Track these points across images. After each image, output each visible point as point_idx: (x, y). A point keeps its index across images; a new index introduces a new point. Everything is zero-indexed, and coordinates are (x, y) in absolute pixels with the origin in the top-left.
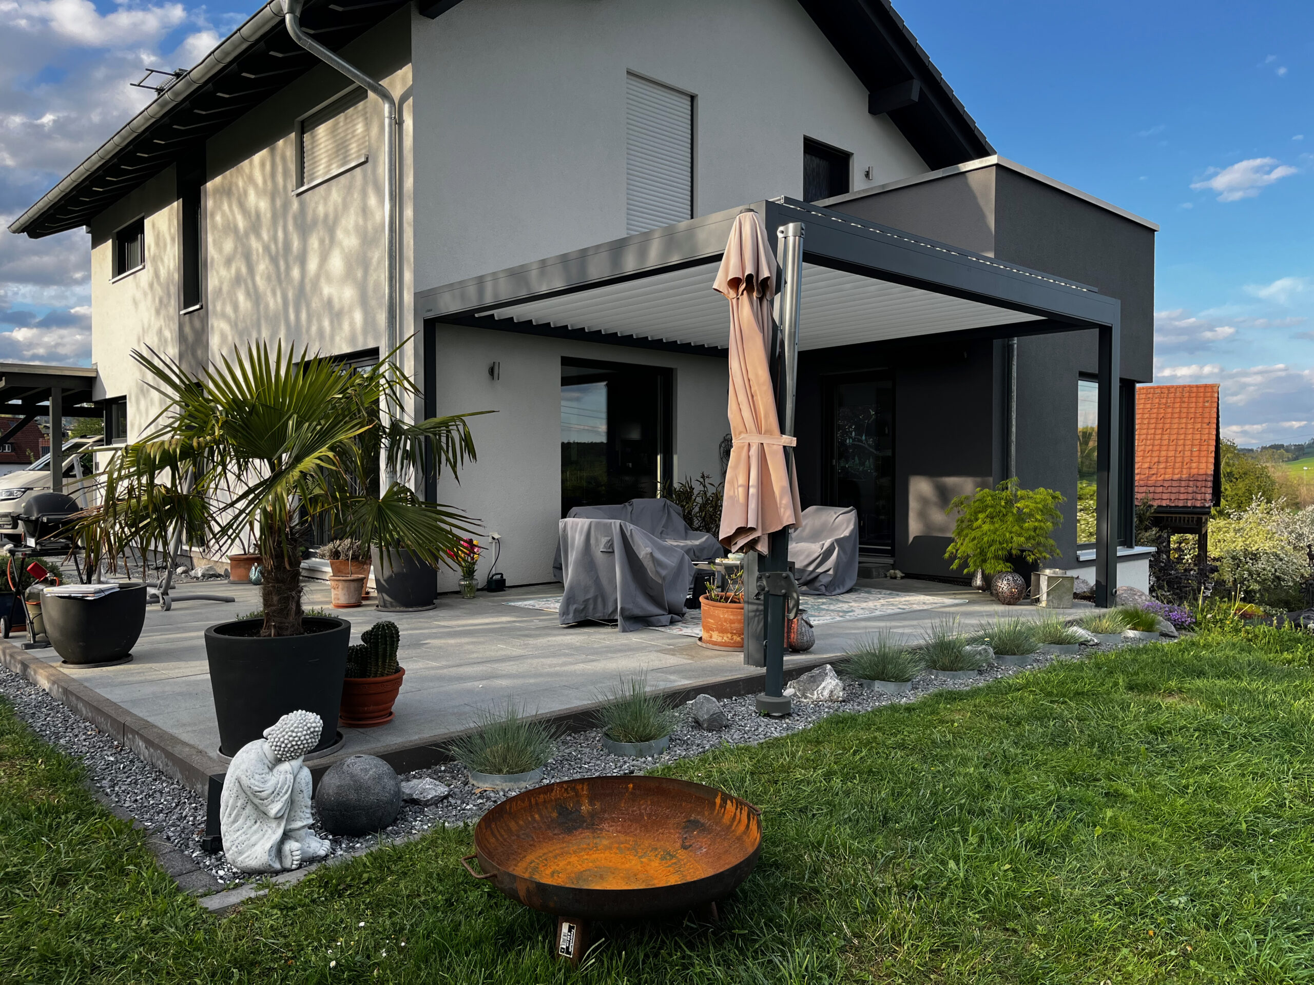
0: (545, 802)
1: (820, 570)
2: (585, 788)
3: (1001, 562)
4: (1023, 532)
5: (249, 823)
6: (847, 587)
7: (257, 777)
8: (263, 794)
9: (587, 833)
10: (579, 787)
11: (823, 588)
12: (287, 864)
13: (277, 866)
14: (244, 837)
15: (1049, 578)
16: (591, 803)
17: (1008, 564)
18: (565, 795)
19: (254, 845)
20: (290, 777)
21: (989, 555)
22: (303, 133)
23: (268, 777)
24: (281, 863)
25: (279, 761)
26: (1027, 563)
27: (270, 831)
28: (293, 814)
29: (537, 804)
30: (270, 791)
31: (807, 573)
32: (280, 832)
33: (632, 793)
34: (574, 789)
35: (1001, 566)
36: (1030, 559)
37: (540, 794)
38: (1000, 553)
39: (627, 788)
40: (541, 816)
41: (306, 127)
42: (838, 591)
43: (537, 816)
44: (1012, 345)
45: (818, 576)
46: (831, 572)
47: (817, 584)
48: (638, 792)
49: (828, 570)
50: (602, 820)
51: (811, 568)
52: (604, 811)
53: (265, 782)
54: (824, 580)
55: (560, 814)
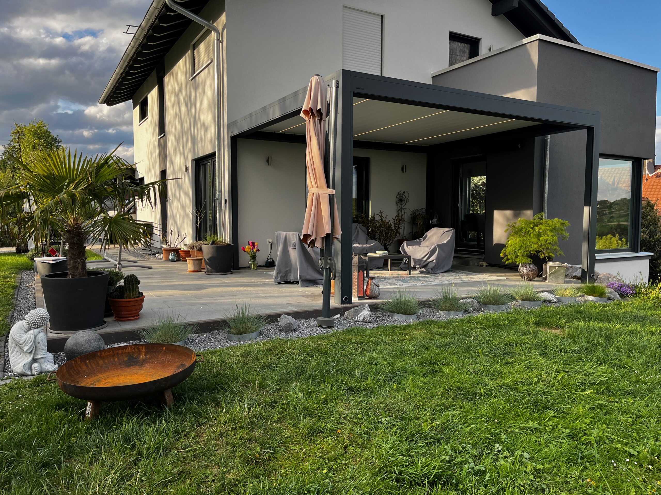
0: (122, 353)
1: (429, 260)
2: (144, 348)
3: (526, 258)
4: (539, 242)
5: (17, 354)
6: (445, 270)
7: (18, 335)
8: (21, 342)
9: (137, 368)
10: (141, 347)
11: (430, 270)
12: (33, 373)
13: (29, 373)
14: (15, 360)
15: (550, 267)
16: (145, 355)
17: (530, 259)
18: (133, 351)
19: (19, 363)
20: (33, 337)
21: (519, 254)
22: (194, 50)
23: (23, 335)
24: (31, 372)
25: (30, 329)
26: (540, 259)
27: (26, 358)
28: (37, 352)
29: (117, 354)
30: (23, 341)
31: (423, 262)
32: (31, 358)
33: (165, 352)
34: (138, 348)
35: (525, 260)
36: (542, 256)
37: (119, 349)
38: (525, 253)
39: (163, 349)
40: (118, 359)
41: (195, 46)
42: (439, 271)
43: (116, 359)
44: (547, 140)
45: (428, 264)
46: (434, 261)
47: (428, 267)
48: (167, 351)
49: (433, 260)
50: (147, 362)
51: (425, 259)
52: (150, 359)
53: (21, 337)
54: (431, 265)
55: (129, 359)
